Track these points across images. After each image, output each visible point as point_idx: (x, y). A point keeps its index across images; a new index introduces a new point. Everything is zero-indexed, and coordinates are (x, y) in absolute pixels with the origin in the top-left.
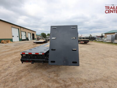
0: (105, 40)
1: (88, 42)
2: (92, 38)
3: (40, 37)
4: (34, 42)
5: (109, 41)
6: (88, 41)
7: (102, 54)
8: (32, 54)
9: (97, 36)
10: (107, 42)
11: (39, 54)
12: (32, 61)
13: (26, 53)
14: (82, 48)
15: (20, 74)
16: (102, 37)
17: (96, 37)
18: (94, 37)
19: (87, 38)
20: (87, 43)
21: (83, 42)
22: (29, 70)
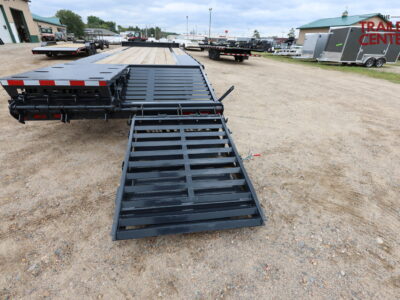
0: (297, 53)
1: (247, 58)
2: (260, 43)
3: (55, 30)
4: (34, 52)
5: (307, 56)
6: (249, 52)
7: (286, 93)
8: (57, 83)
9: (275, 38)
10: (302, 57)
11: (87, 84)
12: (63, 111)
13: (27, 83)
14: (229, 76)
15: (26, 162)
16: (291, 41)
17: (272, 40)
18: (266, 42)
19: (243, 44)
20: (245, 61)
21: (232, 58)
22: (56, 146)
